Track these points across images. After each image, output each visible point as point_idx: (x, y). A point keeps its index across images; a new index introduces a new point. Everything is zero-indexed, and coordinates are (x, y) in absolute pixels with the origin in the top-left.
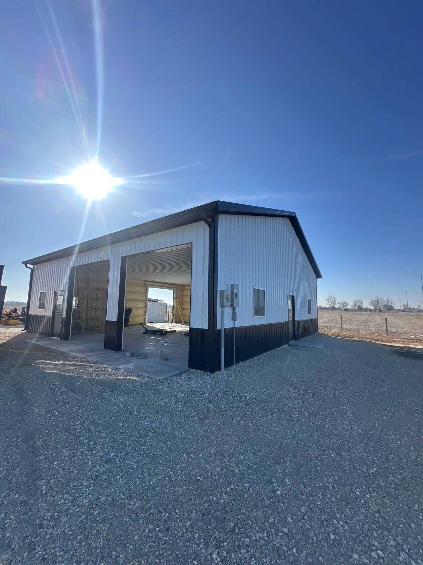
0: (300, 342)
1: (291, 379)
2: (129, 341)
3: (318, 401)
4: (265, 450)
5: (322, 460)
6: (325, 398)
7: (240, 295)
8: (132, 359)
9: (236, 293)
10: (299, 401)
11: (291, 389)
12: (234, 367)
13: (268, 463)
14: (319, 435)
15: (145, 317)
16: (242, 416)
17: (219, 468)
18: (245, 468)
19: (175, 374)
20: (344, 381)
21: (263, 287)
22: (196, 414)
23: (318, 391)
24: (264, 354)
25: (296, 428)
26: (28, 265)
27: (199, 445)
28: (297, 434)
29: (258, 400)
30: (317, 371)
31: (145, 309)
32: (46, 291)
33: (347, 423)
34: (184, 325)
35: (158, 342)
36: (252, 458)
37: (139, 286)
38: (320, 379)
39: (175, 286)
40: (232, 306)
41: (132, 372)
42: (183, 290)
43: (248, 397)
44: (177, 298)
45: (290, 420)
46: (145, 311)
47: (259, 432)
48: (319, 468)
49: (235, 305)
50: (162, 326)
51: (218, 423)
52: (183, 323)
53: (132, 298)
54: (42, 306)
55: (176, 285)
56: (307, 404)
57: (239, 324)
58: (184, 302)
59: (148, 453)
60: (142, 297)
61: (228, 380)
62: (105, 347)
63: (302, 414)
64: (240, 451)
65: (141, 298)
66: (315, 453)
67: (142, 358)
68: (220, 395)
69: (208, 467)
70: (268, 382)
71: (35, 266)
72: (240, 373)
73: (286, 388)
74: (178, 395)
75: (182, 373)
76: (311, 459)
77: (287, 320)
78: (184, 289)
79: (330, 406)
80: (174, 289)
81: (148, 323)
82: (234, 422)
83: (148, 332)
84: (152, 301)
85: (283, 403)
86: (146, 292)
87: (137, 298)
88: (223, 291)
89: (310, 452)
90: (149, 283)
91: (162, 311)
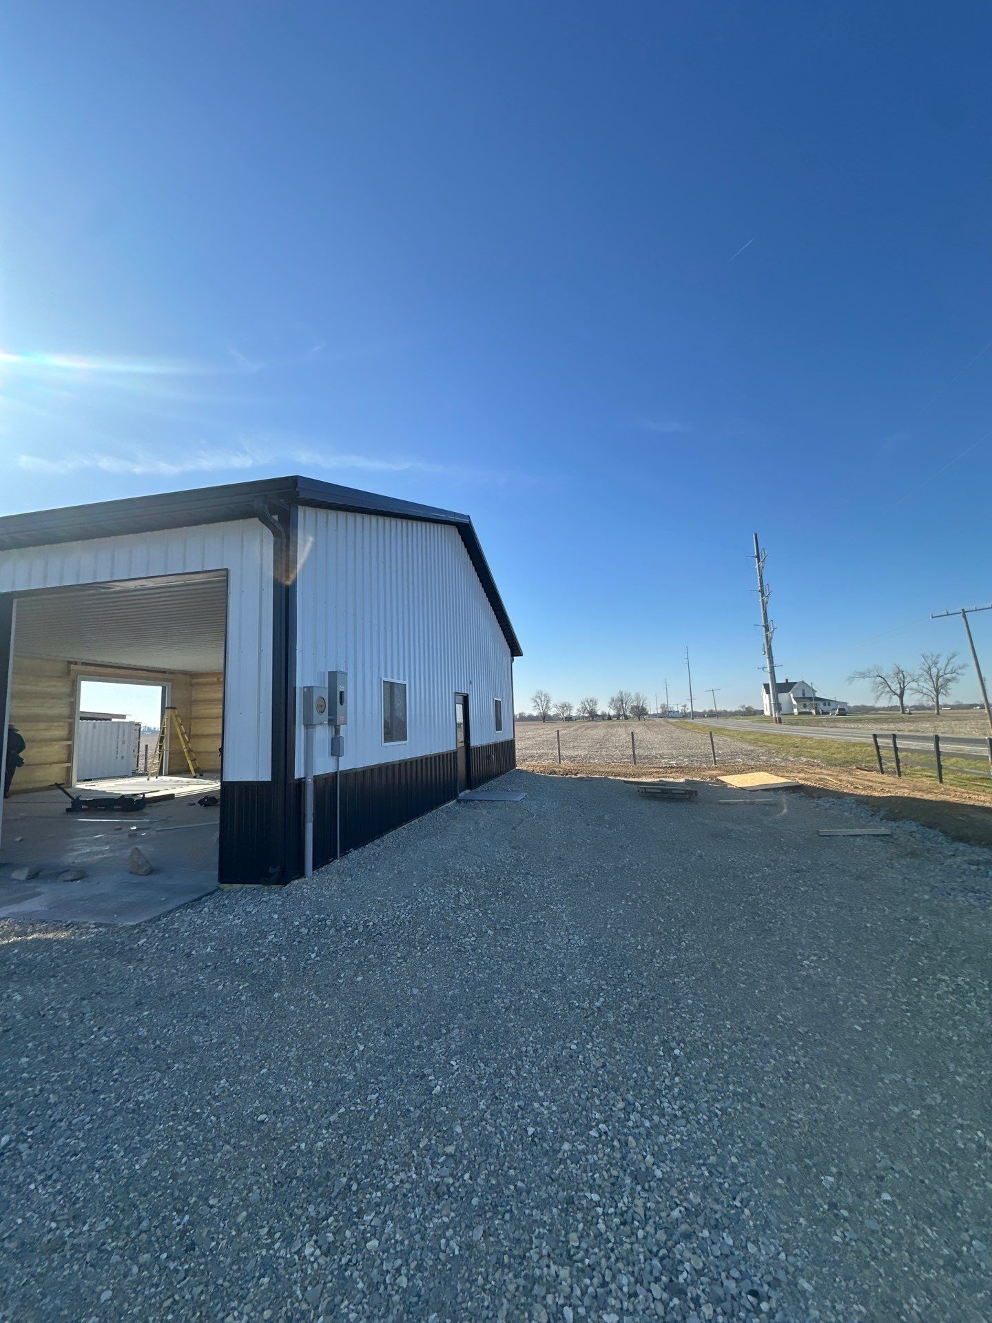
0: (480, 793)
1: (461, 870)
2: (18, 839)
3: (513, 903)
4: (409, 1021)
5: (517, 1010)
6: (526, 896)
7: (349, 698)
8: (35, 887)
9: (341, 693)
10: (477, 910)
11: (461, 890)
12: (337, 863)
13: (417, 1043)
14: (513, 966)
15: (69, 765)
16: (360, 965)
17: (310, 1083)
18: (369, 1066)
19: (182, 902)
20: (560, 858)
21: (401, 677)
22: (247, 984)
23: (514, 884)
24: (405, 826)
25: (470, 963)
27: (258, 1051)
28: (472, 973)
29: (394, 926)
30: (512, 847)
31: (70, 743)
33: (562, 933)
34: (195, 777)
35: (120, 829)
36: (384, 1042)
37: (47, 676)
38: (517, 861)
39: (167, 676)
40: (333, 722)
41: (43, 921)
42: (192, 685)
43: (371, 923)
44: (175, 708)
45: (459, 950)
46: (70, 750)
47: (396, 990)
48: (512, 1024)
49: (340, 718)
50: (123, 788)
51: (302, 993)
52: (194, 774)
55: (172, 672)
56: (493, 913)
57: (348, 763)
58: (196, 718)
60: (61, 709)
61: (323, 896)
63: (482, 934)
64: (357, 1037)
65: (55, 711)
66: (505, 1001)
67: (69, 878)
68: (306, 931)
69: (284, 1088)
70: (415, 885)
72: (351, 876)
73: (451, 890)
74: (194, 952)
75: (200, 899)
76: (498, 1012)
77: (452, 747)
78: (197, 684)
79: (534, 909)
80: (165, 684)
81: (78, 781)
82: (341, 981)
83: (83, 807)
84: (92, 719)
85: (444, 919)
86: (74, 693)
87: (43, 711)
88: (310, 688)
89: (496, 1001)
90: (83, 668)
91: (126, 745)
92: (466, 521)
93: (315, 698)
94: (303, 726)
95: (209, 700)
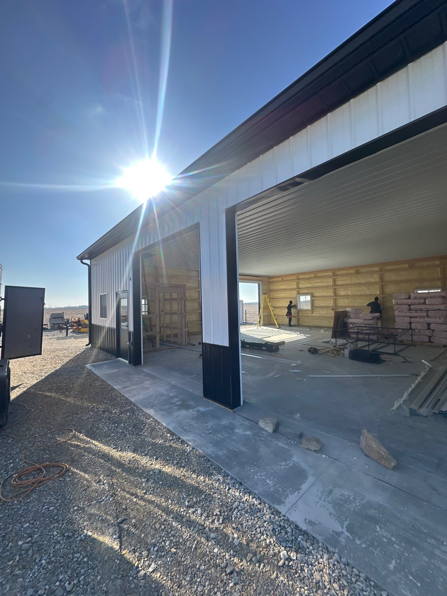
26: (84, 261)
32: (106, 293)
39: (259, 278)
42: (270, 283)
44: (264, 294)
52: (277, 327)
54: (104, 314)
55: (262, 276)
71: (92, 261)
78: (272, 282)
80: (259, 282)
95: (278, 290)
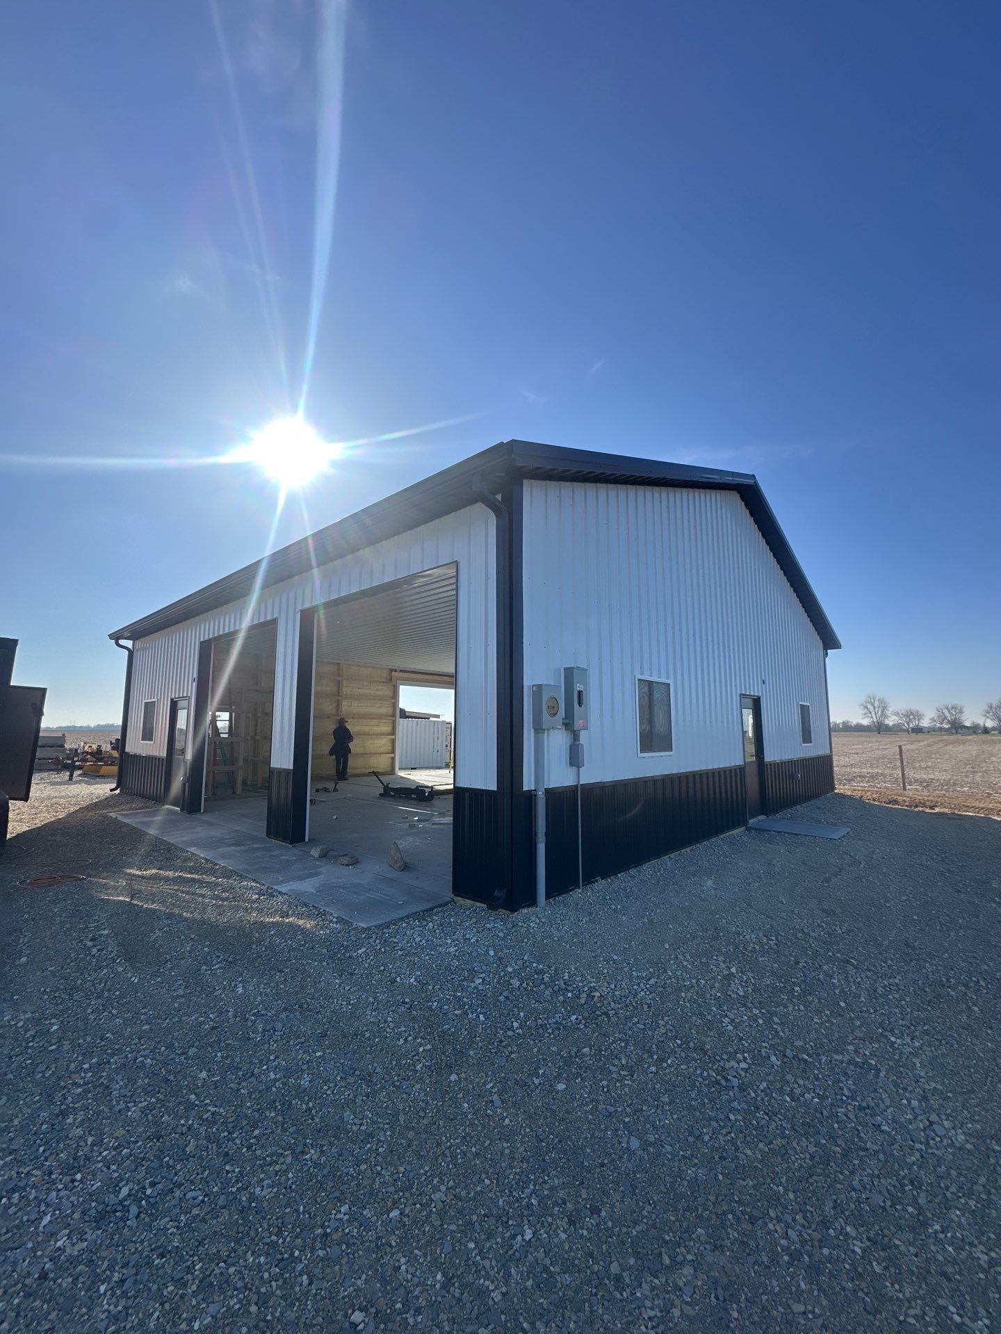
0: (776, 822)
1: (739, 934)
2: (335, 818)
3: (819, 1012)
4: (613, 1206)
5: (814, 1270)
6: (843, 1004)
7: (592, 699)
8: (321, 866)
9: (580, 692)
10: (756, 1011)
11: (733, 970)
12: (577, 894)
13: (615, 1268)
14: (812, 1149)
15: (393, 755)
16: (568, 1061)
17: (439, 1277)
18: (529, 1283)
19: (414, 911)
20: (907, 945)
21: (663, 671)
22: (429, 1047)
23: (821, 977)
24: (672, 855)
25: (732, 1117)
26: (122, 642)
27: (402, 1169)
28: (733, 1142)
29: (627, 1006)
30: (823, 910)
31: (393, 737)
32: (155, 700)
33: (915, 1103)
35: (407, 818)
36: (563, 1236)
37: (377, 682)
38: (830, 934)
40: (568, 725)
41: (306, 905)
43: (597, 994)
45: (718, 1082)
46: (393, 742)
47: (606, 1129)
48: (802, 1308)
49: (578, 723)
50: (430, 778)
51: (484, 1084)
53: (363, 710)
54: (148, 734)
56: (782, 1024)
57: (591, 775)
59: (234, 1189)
60: (385, 709)
61: (551, 936)
62: (269, 833)
63: (759, 1060)
64: (529, 1206)
65: (382, 711)
66: (790, 1232)
67: (346, 862)
68: (518, 984)
69: (403, 1268)
70: (667, 946)
71: (137, 642)
72: (590, 914)
73: (717, 966)
74: (398, 979)
75: (432, 909)
76: (774, 1260)
77: (740, 762)
79: (858, 1034)
81: (400, 769)
82: (536, 1081)
83: (392, 794)
84: (415, 718)
85: (702, 1015)
86: (395, 695)
87: (374, 710)
88: (540, 686)
89: (771, 1226)
90: (401, 674)
91: (440, 741)
92: (751, 482)
93: (545, 699)
94: (532, 731)
